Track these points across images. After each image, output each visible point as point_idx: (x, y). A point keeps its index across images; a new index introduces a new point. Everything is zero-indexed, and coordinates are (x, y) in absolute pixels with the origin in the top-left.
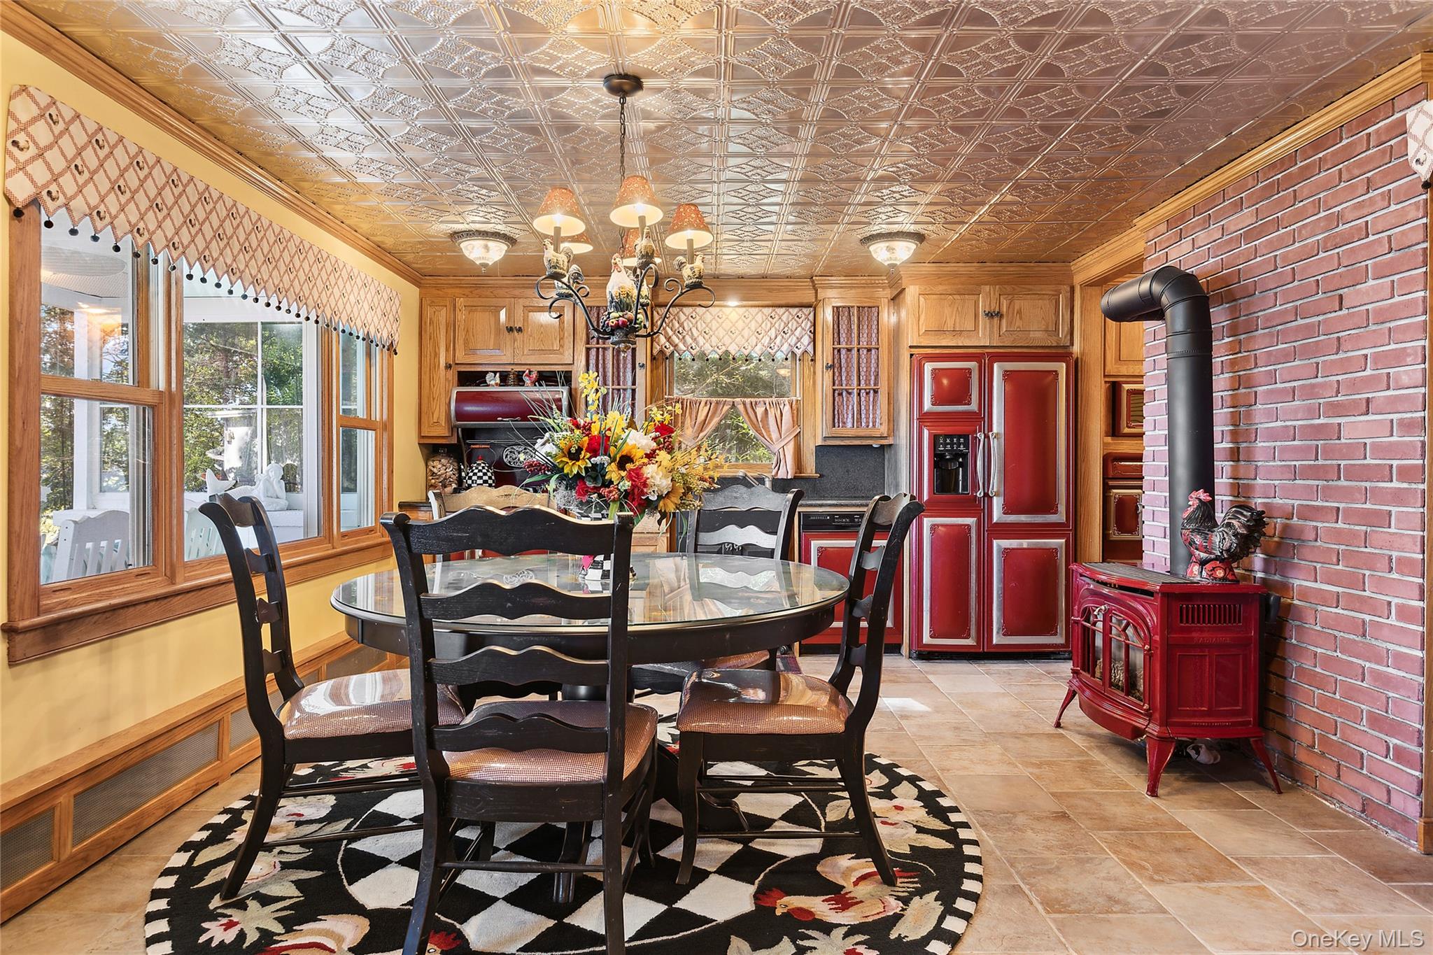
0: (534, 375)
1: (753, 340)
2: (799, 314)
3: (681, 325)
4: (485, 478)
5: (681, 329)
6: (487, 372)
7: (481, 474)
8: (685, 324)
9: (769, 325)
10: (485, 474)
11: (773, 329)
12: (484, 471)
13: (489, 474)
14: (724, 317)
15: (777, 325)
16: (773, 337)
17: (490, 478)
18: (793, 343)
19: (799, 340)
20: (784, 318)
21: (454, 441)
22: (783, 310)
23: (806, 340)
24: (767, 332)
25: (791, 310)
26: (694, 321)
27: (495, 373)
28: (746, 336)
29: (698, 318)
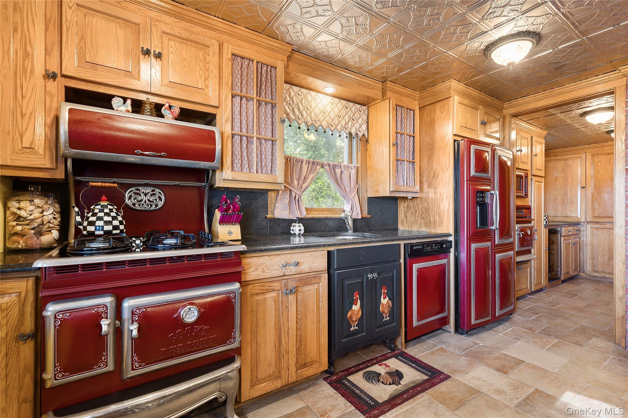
0: (177, 111)
1: (336, 121)
2: (360, 109)
3: (292, 99)
4: (116, 223)
5: (291, 102)
6: (113, 96)
7: (106, 218)
8: (294, 99)
9: (345, 112)
10: (114, 218)
11: (347, 116)
12: (113, 214)
13: (120, 218)
14: (319, 100)
15: (349, 113)
16: (347, 121)
17: (121, 223)
18: (357, 128)
19: (360, 126)
20: (353, 109)
21: (60, 175)
22: (352, 104)
23: (364, 127)
24: (344, 117)
25: (356, 105)
26: (300, 98)
27: (125, 99)
28: (332, 117)
29: (303, 96)
